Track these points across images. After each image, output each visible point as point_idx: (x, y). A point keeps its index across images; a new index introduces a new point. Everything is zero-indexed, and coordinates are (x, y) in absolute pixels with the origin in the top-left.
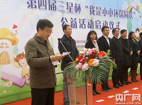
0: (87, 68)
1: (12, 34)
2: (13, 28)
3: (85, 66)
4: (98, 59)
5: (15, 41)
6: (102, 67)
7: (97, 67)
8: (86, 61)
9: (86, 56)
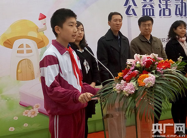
0: (132, 89)
1: (38, 30)
2: (39, 20)
3: (130, 87)
4: (156, 73)
5: (43, 41)
6: (160, 89)
7: (152, 89)
8: (134, 78)
9: (136, 68)
